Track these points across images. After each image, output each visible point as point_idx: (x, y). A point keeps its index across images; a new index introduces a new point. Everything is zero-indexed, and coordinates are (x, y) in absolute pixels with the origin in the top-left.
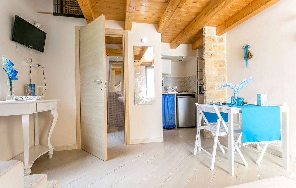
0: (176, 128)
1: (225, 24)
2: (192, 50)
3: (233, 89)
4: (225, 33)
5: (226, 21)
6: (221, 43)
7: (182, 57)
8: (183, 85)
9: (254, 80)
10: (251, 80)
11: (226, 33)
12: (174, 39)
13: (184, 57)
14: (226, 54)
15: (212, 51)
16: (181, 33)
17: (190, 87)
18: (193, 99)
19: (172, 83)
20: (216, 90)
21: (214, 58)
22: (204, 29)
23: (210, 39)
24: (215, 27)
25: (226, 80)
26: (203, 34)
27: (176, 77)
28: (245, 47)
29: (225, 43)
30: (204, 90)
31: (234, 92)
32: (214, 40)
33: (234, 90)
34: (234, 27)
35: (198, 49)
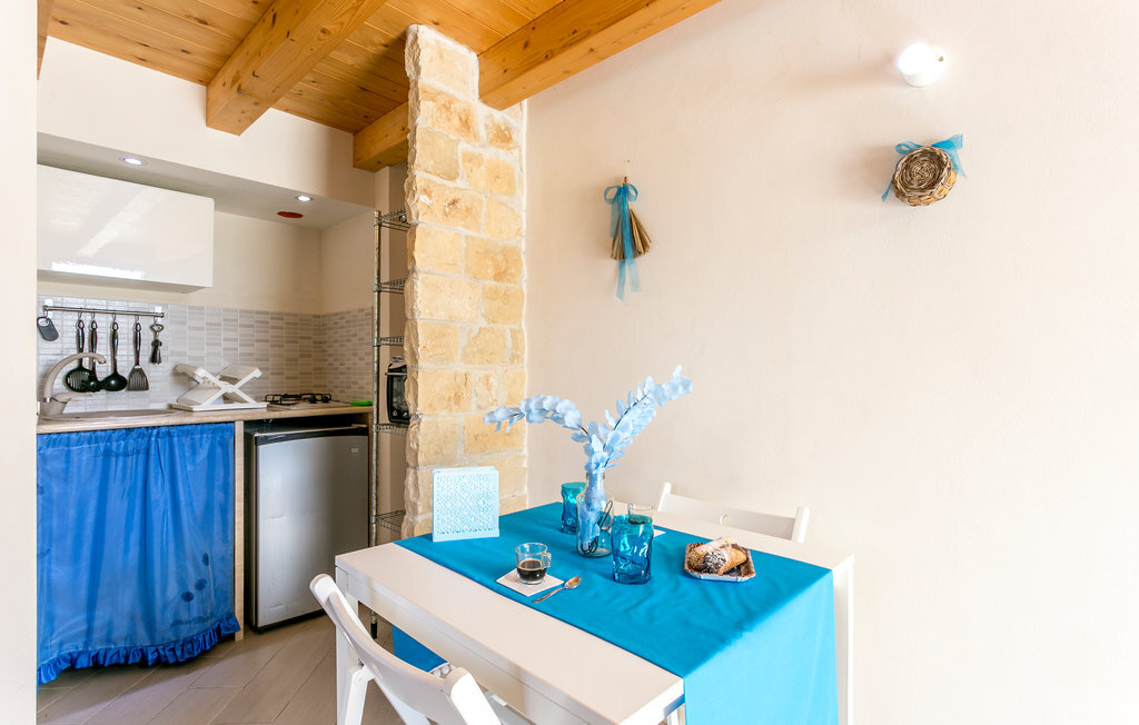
0: (239, 635)
1: (526, 45)
2: (354, 166)
3: (578, 438)
4: (519, 99)
5: (532, 26)
6: (502, 151)
7: (295, 195)
8: (302, 356)
9: (691, 388)
10: (681, 389)
11: (525, 102)
12: (226, 58)
13: (304, 199)
14: (524, 215)
15: (459, 183)
16: (261, 19)
17: (342, 369)
18: (354, 444)
19: (230, 345)
20: (474, 407)
21: (466, 226)
22: (410, 38)
23: (445, 107)
24: (472, 48)
25: (523, 353)
26: (410, 71)
27: (261, 309)
28: (618, 194)
29: (521, 156)
30: (411, 412)
31: (588, 467)
32: (466, 124)
33: (590, 452)
34: (568, 73)
35: (387, 169)
